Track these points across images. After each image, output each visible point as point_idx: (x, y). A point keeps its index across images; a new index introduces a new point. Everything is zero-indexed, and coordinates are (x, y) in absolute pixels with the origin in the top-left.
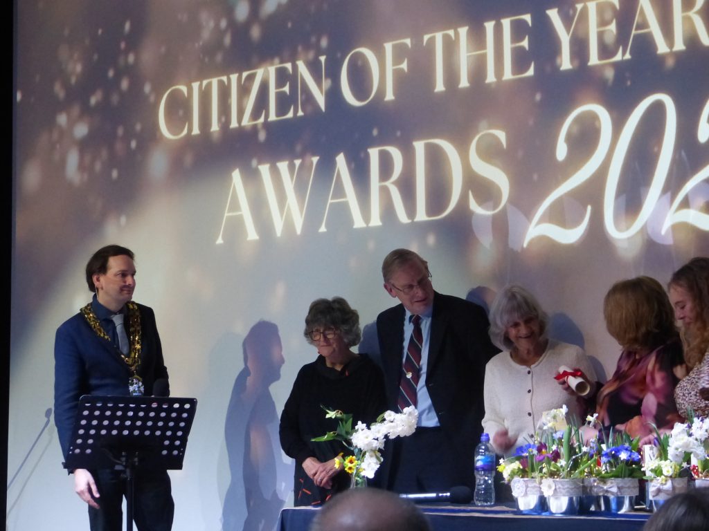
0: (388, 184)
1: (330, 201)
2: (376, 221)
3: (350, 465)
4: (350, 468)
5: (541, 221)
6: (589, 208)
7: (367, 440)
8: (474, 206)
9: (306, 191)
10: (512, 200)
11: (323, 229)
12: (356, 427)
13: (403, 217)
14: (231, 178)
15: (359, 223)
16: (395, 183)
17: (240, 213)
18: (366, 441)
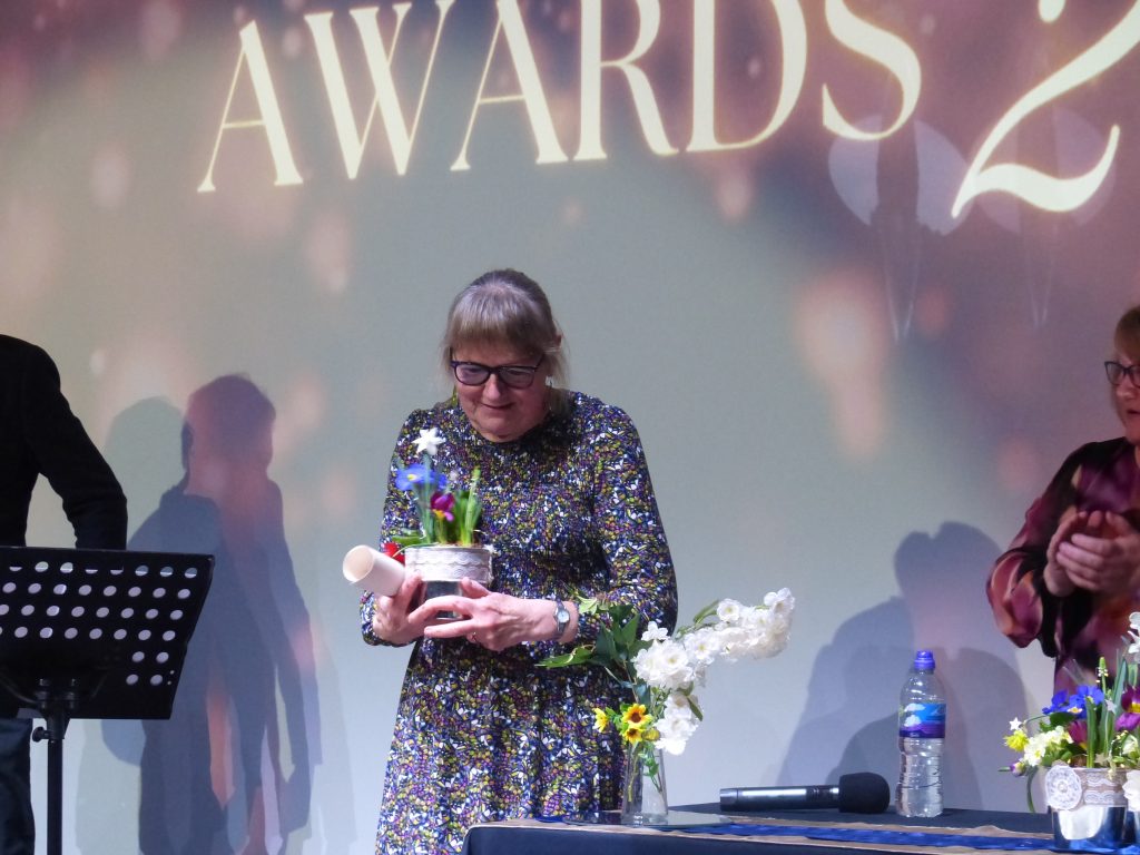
0: (624, 64)
1: (479, 100)
2: (592, 147)
3: (632, 725)
4: (633, 733)
5: (998, 157)
6: (1115, 132)
7: (671, 666)
8: (832, 119)
9: (422, 76)
10: (926, 109)
11: (461, 164)
12: (646, 637)
13: (658, 141)
14: (235, 43)
15: (549, 151)
16: (641, 63)
17: (254, 123)
18: (672, 670)
